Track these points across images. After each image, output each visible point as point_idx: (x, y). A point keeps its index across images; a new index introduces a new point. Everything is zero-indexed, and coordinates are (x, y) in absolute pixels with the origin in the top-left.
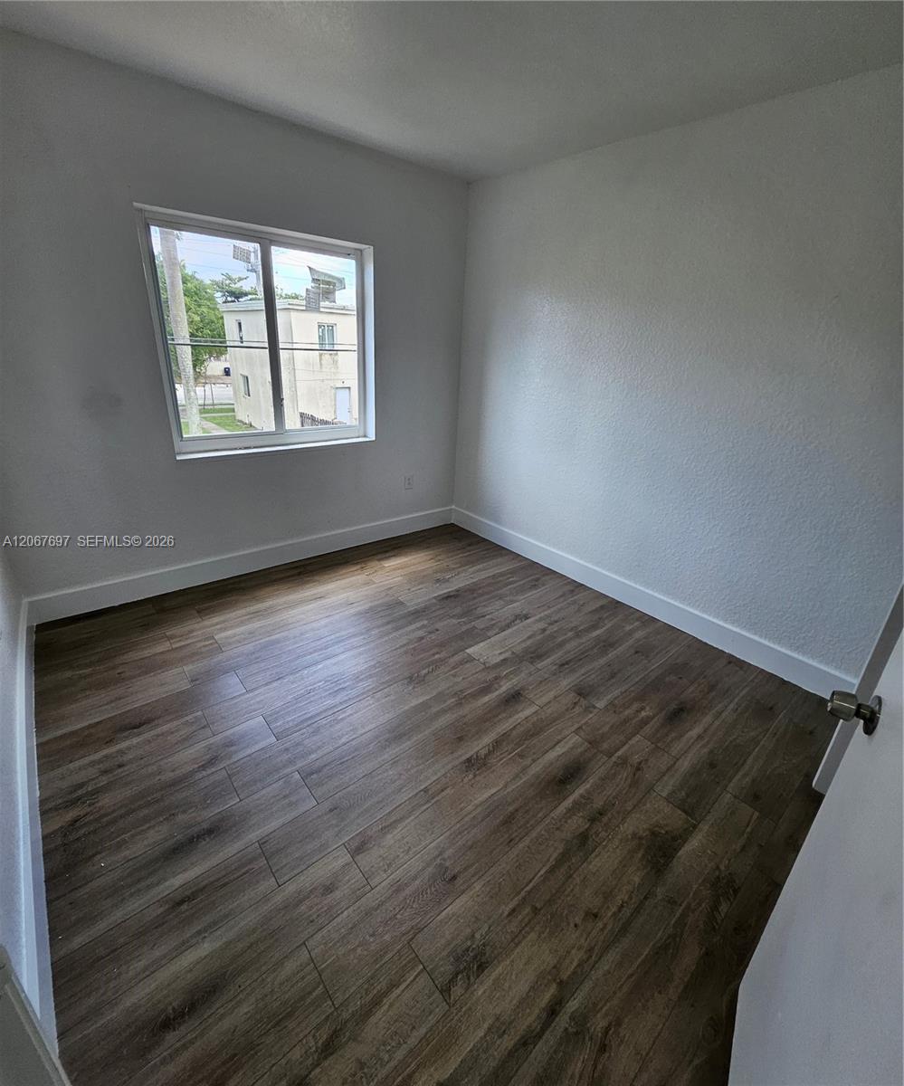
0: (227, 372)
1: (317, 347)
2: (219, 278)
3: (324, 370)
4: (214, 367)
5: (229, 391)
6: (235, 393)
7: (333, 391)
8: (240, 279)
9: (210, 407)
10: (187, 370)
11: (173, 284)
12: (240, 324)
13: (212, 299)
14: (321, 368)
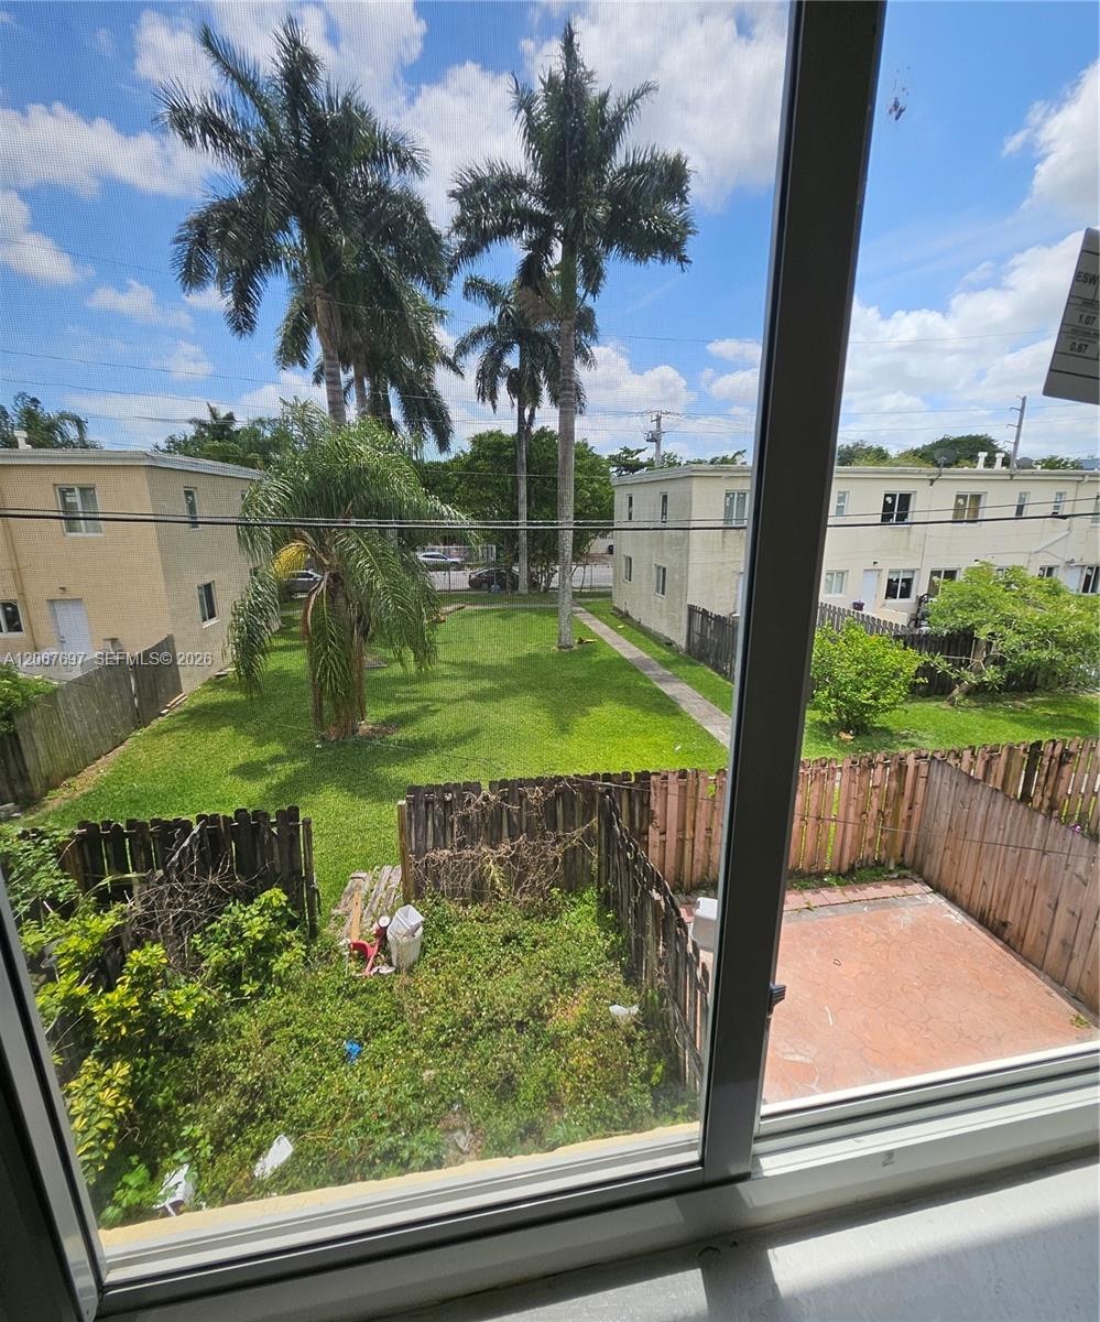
0: (611, 550)
1: (721, 524)
2: (617, 452)
3: (727, 549)
4: (598, 545)
5: (609, 572)
6: (615, 576)
7: (736, 577)
8: (639, 451)
9: (586, 591)
10: (566, 554)
11: (564, 458)
12: (631, 498)
13: (606, 473)
14: (723, 547)
